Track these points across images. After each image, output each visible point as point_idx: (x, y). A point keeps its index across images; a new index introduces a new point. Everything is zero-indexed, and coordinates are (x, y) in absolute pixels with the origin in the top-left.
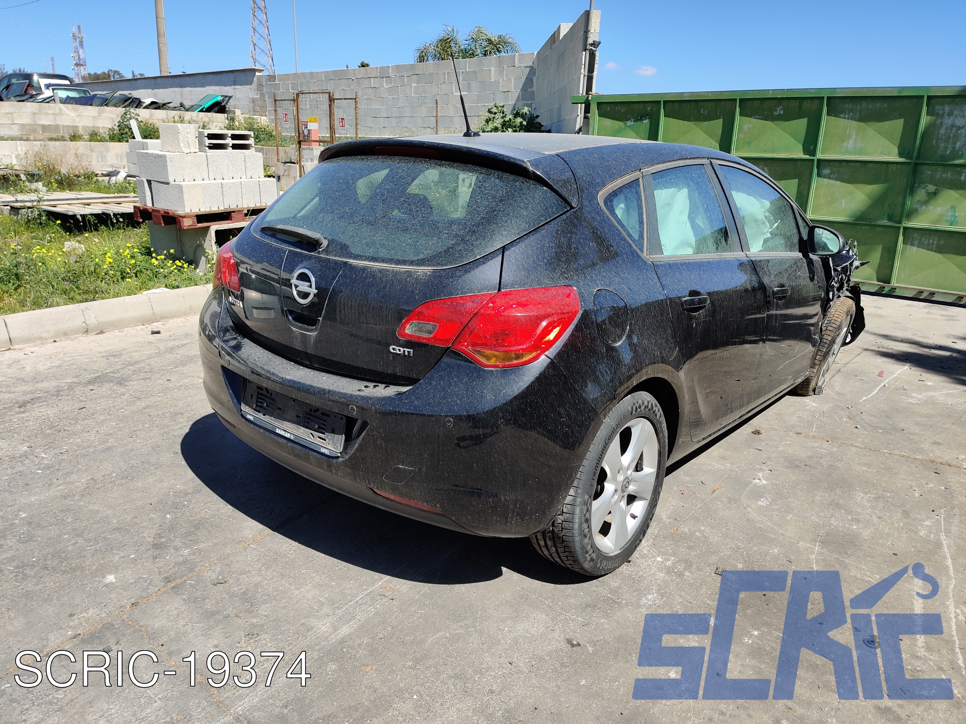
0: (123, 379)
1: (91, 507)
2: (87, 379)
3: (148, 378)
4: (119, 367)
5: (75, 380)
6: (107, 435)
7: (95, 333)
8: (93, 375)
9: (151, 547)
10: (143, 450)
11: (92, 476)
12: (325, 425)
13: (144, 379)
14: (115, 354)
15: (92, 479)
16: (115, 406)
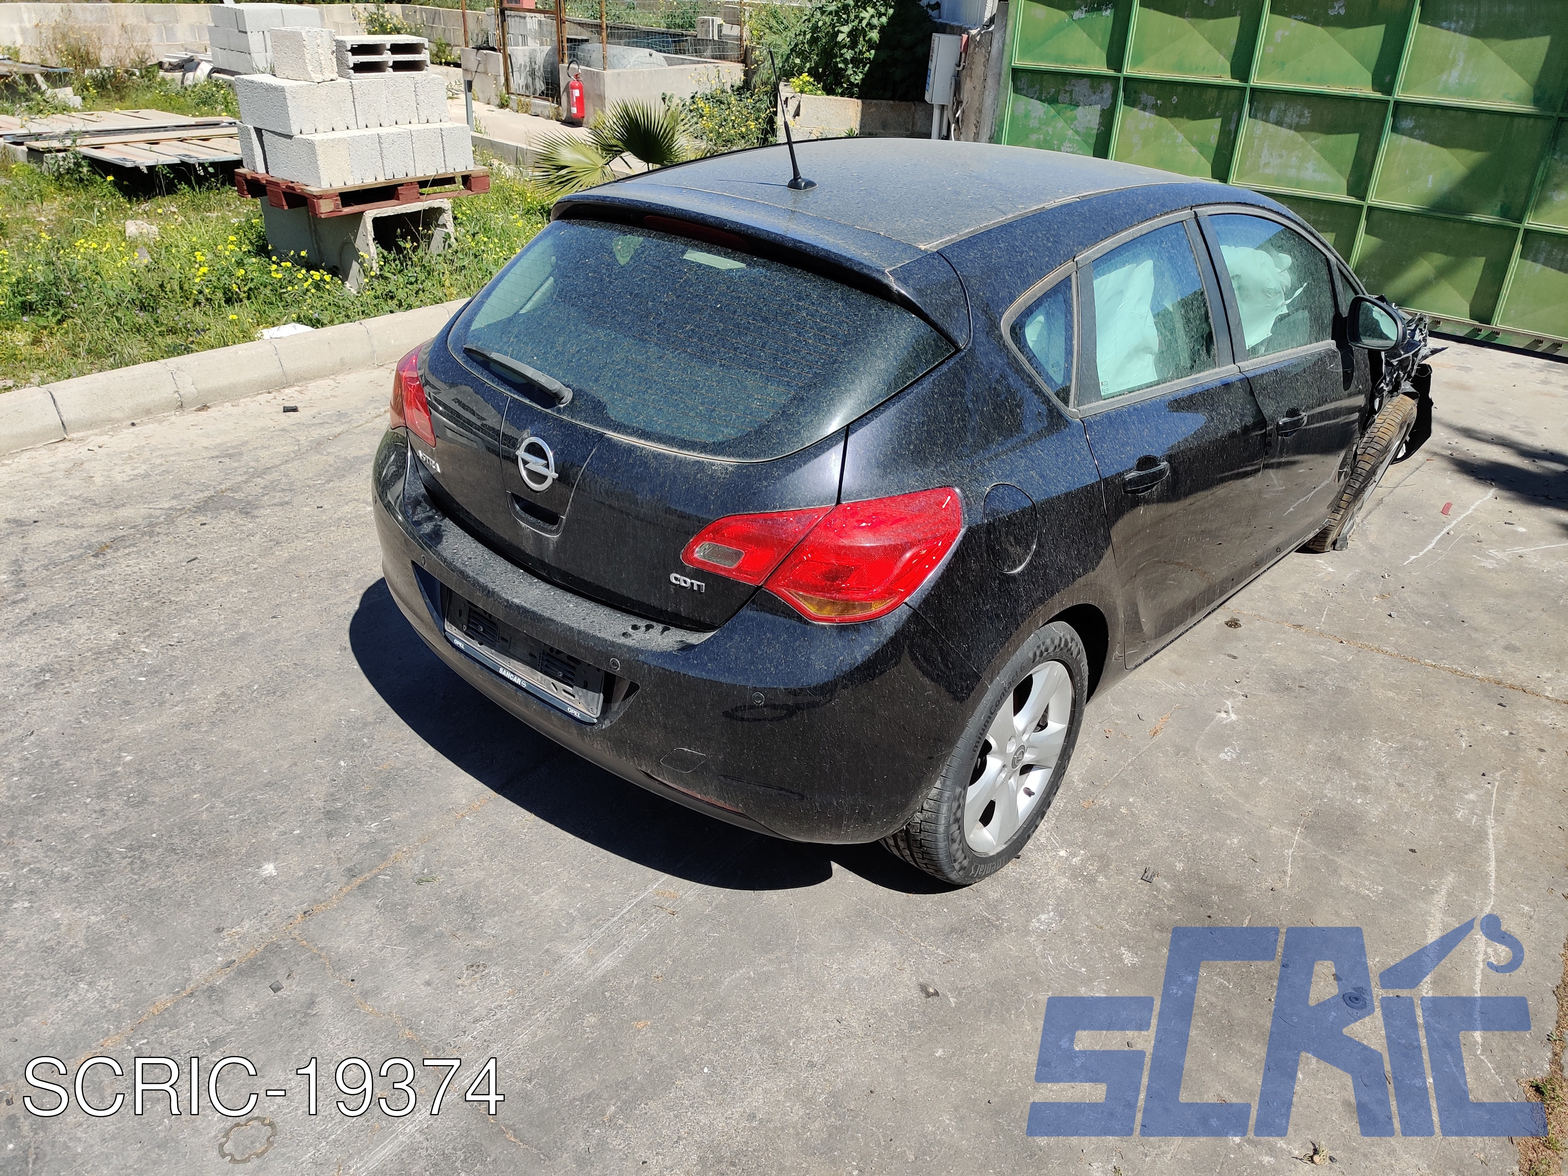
0: (249, 503)
1: (228, 745)
2: (192, 503)
3: (287, 503)
4: (240, 478)
5: (174, 503)
6: (237, 612)
7: (195, 408)
8: (201, 495)
9: (322, 816)
10: (294, 642)
11: (222, 689)
12: (573, 674)
13: (282, 505)
14: (230, 451)
15: (223, 694)
16: (243, 557)
